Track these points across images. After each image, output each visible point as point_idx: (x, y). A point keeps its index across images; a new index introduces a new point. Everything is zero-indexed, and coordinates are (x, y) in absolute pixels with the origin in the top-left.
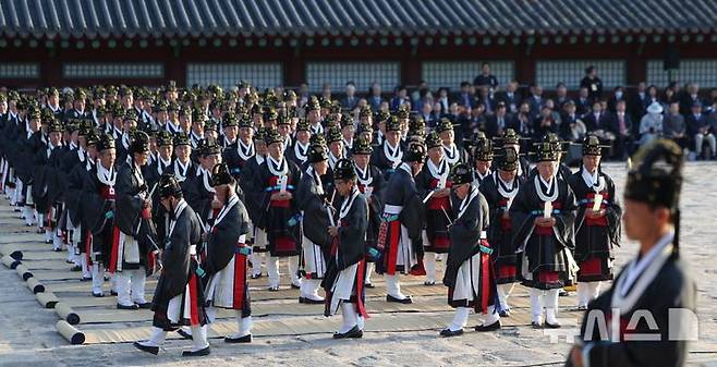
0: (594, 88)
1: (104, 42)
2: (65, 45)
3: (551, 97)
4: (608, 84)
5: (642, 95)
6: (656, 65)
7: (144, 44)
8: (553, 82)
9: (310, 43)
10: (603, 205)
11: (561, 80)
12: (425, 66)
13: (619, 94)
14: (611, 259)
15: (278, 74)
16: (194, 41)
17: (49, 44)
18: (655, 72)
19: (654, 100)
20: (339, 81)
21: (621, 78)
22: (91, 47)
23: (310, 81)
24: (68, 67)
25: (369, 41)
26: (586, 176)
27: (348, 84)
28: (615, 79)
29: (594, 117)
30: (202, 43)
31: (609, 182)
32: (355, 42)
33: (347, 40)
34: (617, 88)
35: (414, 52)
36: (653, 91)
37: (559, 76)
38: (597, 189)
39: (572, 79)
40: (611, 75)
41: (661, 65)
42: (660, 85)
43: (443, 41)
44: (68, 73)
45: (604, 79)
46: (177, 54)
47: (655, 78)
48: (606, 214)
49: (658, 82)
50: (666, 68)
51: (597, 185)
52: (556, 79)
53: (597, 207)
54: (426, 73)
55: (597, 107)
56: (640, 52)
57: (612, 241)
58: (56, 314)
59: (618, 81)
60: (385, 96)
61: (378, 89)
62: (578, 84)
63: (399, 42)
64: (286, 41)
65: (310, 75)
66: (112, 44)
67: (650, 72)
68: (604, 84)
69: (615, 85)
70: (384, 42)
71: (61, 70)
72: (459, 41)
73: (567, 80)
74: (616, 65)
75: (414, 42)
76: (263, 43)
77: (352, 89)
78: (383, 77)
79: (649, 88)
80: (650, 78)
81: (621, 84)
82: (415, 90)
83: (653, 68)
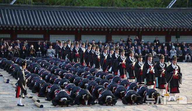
0: (157, 43)
1: (28, 29)
2: (18, 29)
3: (146, 45)
4: (161, 42)
5: (170, 45)
6: (174, 37)
7: (39, 29)
8: (146, 41)
9: (83, 30)
10: (178, 73)
11: (149, 40)
12: (113, 36)
13: (164, 44)
14: (179, 88)
15: (74, 38)
16: (52, 29)
17: (14, 29)
18: (173, 39)
19: (173, 46)
20: (90, 40)
21: (164, 40)
22: (25, 30)
23: (82, 40)
24: (18, 35)
25: (98, 30)
26: (173, 65)
27: (93, 41)
28: (163, 40)
29: (158, 50)
30: (54, 29)
31: (179, 67)
32: (95, 30)
33: (92, 29)
34: (163, 43)
35: (110, 33)
36: (173, 44)
37: (148, 39)
38: (176, 69)
39: (151, 40)
40: (162, 39)
41: (175, 37)
42: (175, 42)
43: (118, 30)
44: (18, 37)
45: (160, 40)
46: (47, 32)
47: (173, 40)
48: (178, 76)
49: (174, 41)
50: (176, 38)
51: (176, 68)
52: (147, 40)
53: (176, 74)
54: (113, 38)
55: (159, 48)
56: (169, 33)
57: (180, 83)
58: (33, 100)
59: (163, 41)
60: (103, 44)
61: (101, 42)
62: (153, 42)
63: (106, 30)
64: (76, 29)
65: (82, 38)
66: (30, 29)
67: (172, 39)
68: (160, 42)
69: (163, 42)
70: (102, 30)
71: (17, 36)
72: (122, 30)
73: (150, 40)
74: (163, 37)
75: (110, 30)
76: (70, 30)
77: (94, 42)
78: (102, 39)
79: (172, 43)
80: (172, 40)
81: (164, 42)
82: (110, 42)
83: (173, 38)
